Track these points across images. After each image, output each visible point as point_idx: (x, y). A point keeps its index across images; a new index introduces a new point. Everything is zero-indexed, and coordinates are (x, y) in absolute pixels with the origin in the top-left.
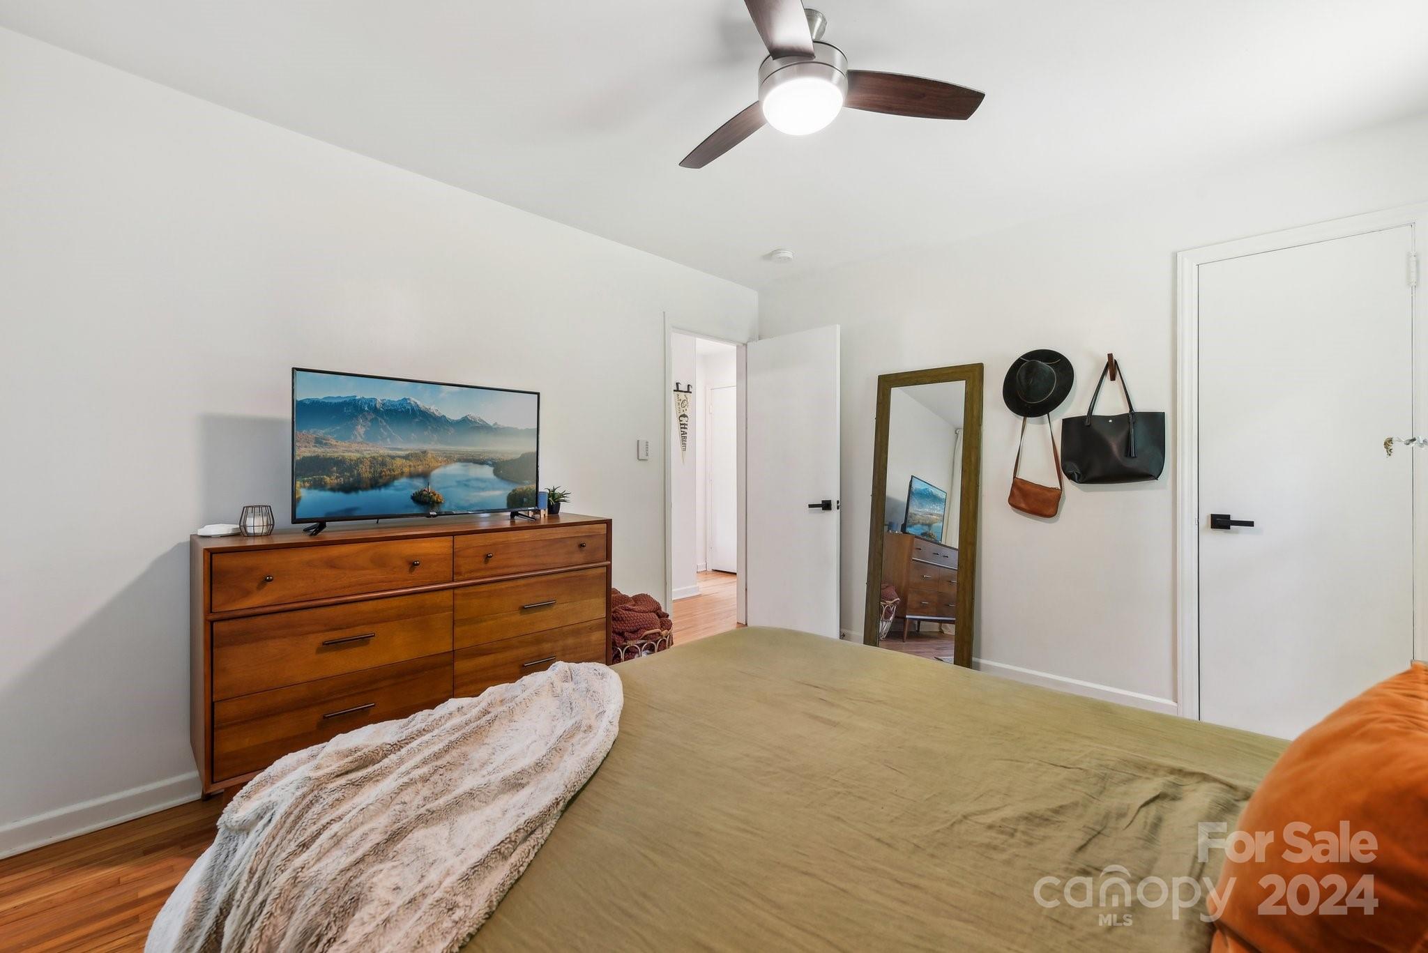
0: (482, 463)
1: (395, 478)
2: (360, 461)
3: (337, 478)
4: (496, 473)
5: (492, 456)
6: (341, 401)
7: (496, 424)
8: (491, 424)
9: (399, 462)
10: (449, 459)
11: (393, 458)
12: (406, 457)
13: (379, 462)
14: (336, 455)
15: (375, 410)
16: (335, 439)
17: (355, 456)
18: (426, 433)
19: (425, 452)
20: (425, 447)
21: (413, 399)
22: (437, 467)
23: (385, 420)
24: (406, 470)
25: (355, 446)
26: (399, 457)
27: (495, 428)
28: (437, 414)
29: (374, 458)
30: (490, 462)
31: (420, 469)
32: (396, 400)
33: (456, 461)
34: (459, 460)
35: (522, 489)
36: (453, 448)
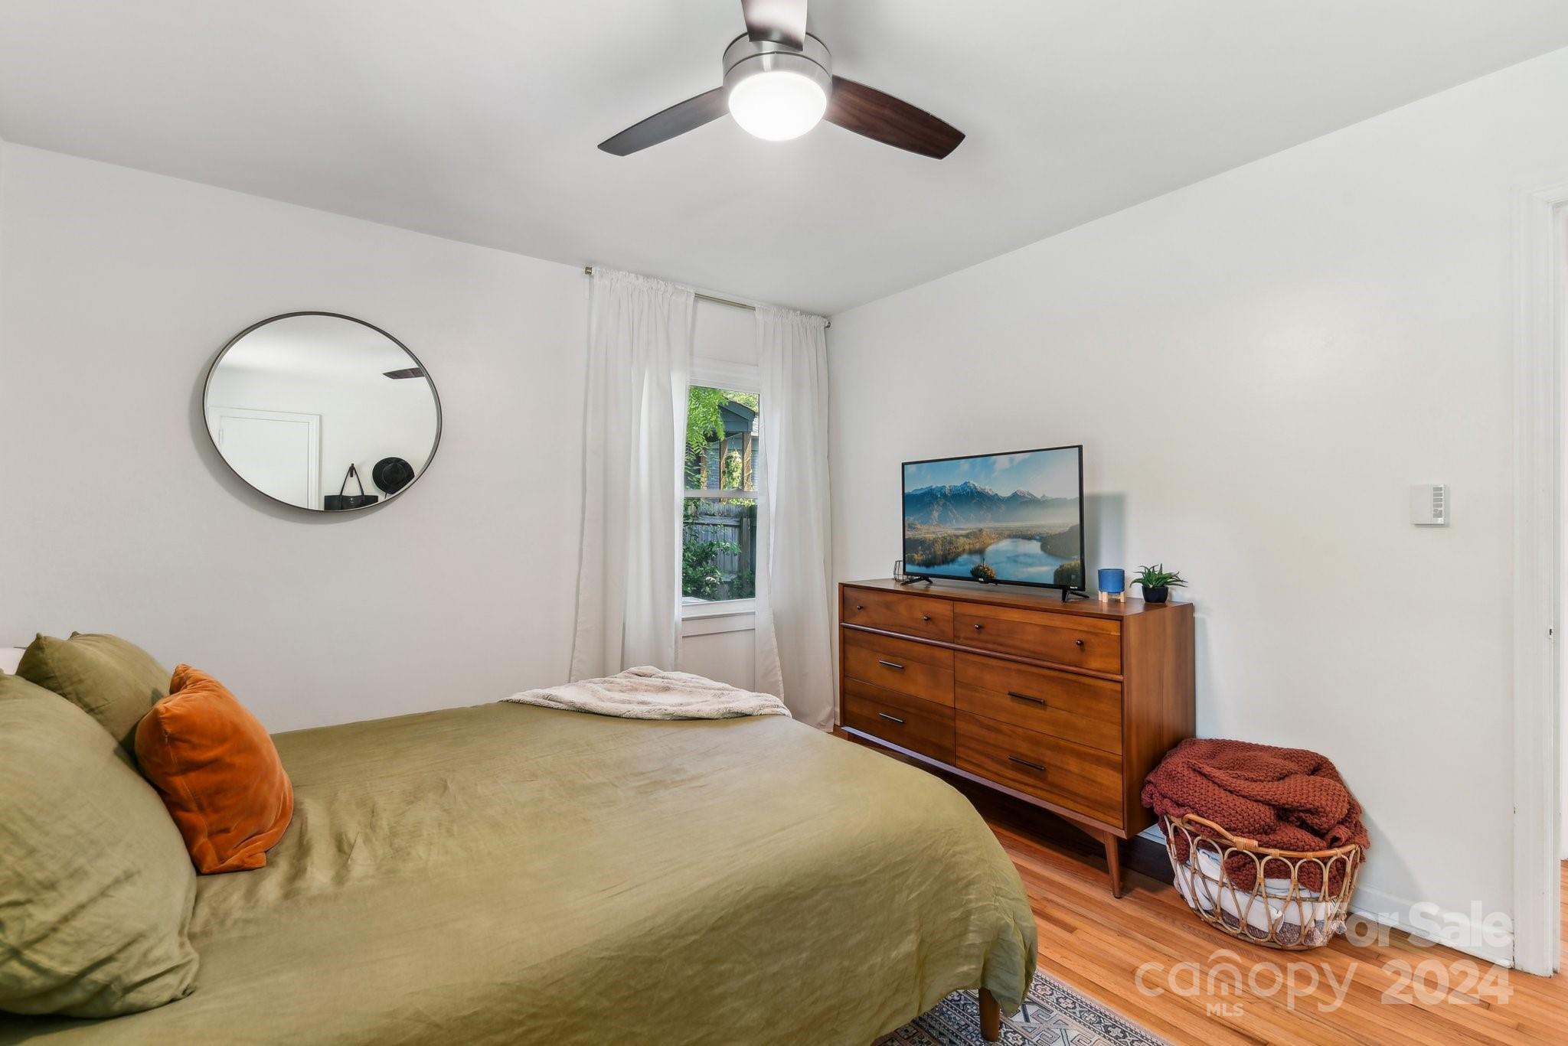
0: (1029, 538)
1: (958, 555)
2: (935, 541)
3: (922, 555)
4: (1043, 548)
5: (1040, 530)
6: (922, 492)
7: (1044, 496)
8: (1039, 497)
9: (962, 540)
10: (1001, 535)
11: (957, 537)
12: (967, 536)
13: (949, 541)
14: (919, 537)
15: (944, 496)
16: (919, 523)
17: (931, 536)
18: (982, 513)
19: (981, 530)
20: (982, 525)
21: (972, 482)
22: (991, 544)
23: (951, 503)
24: (967, 547)
25: (932, 529)
26: (961, 536)
27: (1044, 501)
28: (990, 493)
29: (944, 537)
30: (1038, 537)
31: (978, 546)
32: (959, 485)
33: (1007, 538)
34: (1009, 536)
35: (1070, 565)
36: (1004, 525)
